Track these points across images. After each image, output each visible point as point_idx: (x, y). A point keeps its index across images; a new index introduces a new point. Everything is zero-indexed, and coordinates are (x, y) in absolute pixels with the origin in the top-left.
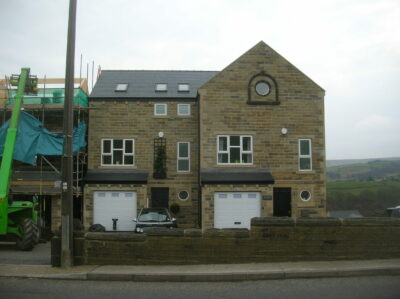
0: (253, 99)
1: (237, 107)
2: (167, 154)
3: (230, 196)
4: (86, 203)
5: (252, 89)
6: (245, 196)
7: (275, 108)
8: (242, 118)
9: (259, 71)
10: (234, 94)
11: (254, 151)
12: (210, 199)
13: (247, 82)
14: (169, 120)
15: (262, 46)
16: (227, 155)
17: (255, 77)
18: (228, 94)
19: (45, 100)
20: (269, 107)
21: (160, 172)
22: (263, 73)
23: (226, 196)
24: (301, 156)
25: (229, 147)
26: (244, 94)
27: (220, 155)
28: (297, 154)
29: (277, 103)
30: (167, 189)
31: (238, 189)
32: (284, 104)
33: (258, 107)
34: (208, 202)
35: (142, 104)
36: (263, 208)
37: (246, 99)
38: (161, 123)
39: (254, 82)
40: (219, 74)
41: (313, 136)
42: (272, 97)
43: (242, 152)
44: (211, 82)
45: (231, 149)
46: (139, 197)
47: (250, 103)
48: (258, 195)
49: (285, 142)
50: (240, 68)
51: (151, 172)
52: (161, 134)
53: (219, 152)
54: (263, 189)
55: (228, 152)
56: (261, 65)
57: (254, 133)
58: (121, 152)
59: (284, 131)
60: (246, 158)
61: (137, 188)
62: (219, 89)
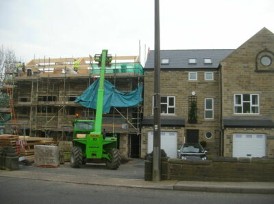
0: (259, 69)
1: (248, 74)
2: (198, 107)
3: (244, 136)
4: (143, 139)
5: (259, 61)
6: (254, 136)
8: (252, 82)
9: (263, 49)
10: (246, 65)
11: (261, 105)
12: (230, 138)
13: (255, 56)
14: (199, 83)
15: (265, 31)
16: (240, 108)
17: (260, 53)
18: (241, 65)
19: (116, 70)
20: (270, 74)
21: (193, 118)
22: (266, 50)
23: (241, 136)
25: (242, 102)
26: (252, 65)
27: (236, 107)
30: (198, 130)
31: (250, 131)
33: (263, 74)
34: (228, 140)
35: (180, 73)
36: (267, 145)
37: (254, 69)
39: (260, 57)
40: (235, 51)
43: (251, 105)
44: (230, 57)
45: (244, 103)
46: (179, 136)
47: (257, 71)
48: (264, 136)
50: (250, 47)
51: (187, 119)
52: (193, 93)
53: (236, 105)
54: (267, 131)
55: (242, 105)
56: (264, 45)
57: (260, 92)
58: (166, 105)
60: (254, 110)
61: (178, 130)
62: (235, 62)
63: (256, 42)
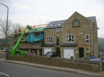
0: (74, 26)
1: (70, 28)
2: (59, 40)
3: (67, 49)
5: (74, 24)
6: (70, 49)
7: (80, 28)
8: (72, 31)
9: (75, 19)
10: (70, 25)
13: (72, 22)
14: (59, 32)
15: (76, 12)
16: (68, 40)
17: (74, 21)
18: (68, 25)
20: (78, 28)
22: (76, 19)
24: (86, 39)
26: (72, 25)
28: (85, 39)
29: (80, 26)
32: (81, 27)
33: (75, 28)
36: (74, 53)
37: (72, 26)
38: (58, 33)
39: (74, 22)
40: (66, 21)
41: (89, 34)
42: (79, 25)
43: (72, 39)
44: (64, 23)
45: (69, 38)
47: (73, 27)
49: (82, 36)
50: (71, 19)
51: (56, 44)
52: (58, 35)
54: (74, 48)
56: (76, 17)
57: (74, 34)
59: (82, 33)
62: (66, 24)
63: (73, 17)
